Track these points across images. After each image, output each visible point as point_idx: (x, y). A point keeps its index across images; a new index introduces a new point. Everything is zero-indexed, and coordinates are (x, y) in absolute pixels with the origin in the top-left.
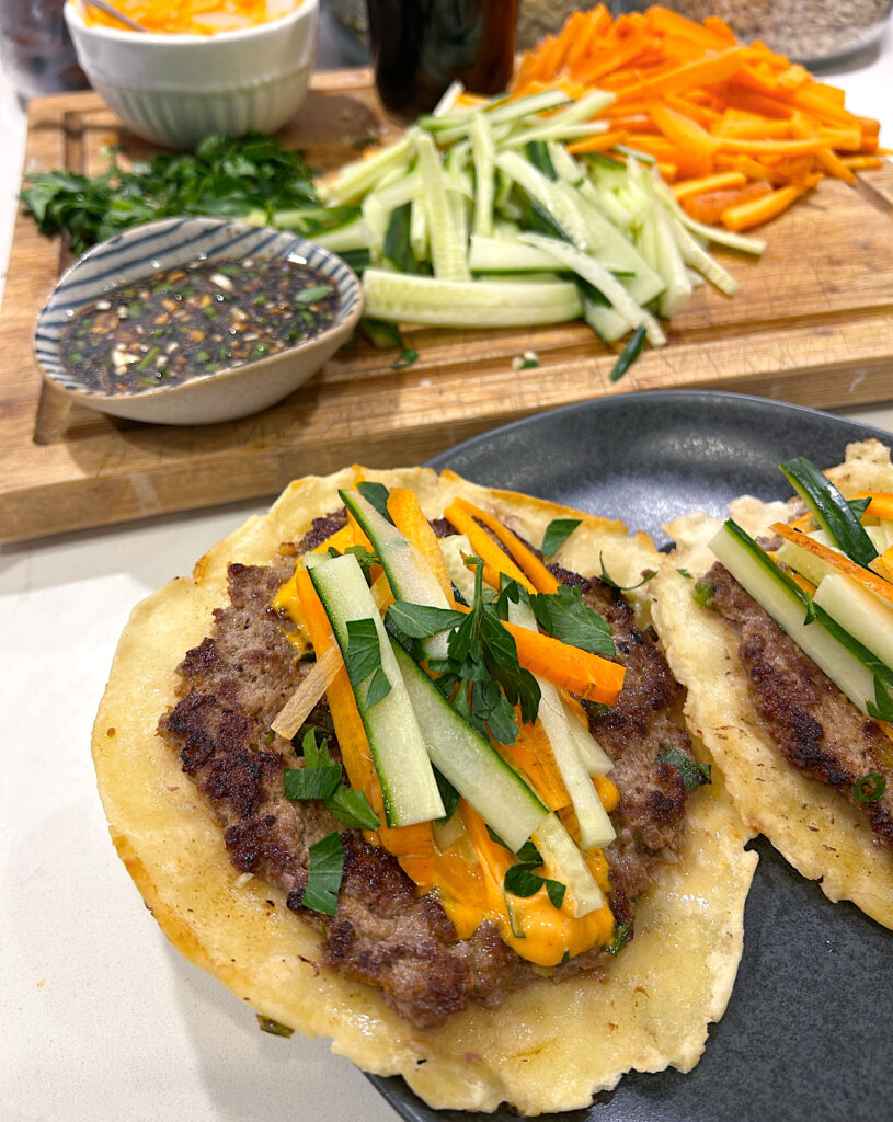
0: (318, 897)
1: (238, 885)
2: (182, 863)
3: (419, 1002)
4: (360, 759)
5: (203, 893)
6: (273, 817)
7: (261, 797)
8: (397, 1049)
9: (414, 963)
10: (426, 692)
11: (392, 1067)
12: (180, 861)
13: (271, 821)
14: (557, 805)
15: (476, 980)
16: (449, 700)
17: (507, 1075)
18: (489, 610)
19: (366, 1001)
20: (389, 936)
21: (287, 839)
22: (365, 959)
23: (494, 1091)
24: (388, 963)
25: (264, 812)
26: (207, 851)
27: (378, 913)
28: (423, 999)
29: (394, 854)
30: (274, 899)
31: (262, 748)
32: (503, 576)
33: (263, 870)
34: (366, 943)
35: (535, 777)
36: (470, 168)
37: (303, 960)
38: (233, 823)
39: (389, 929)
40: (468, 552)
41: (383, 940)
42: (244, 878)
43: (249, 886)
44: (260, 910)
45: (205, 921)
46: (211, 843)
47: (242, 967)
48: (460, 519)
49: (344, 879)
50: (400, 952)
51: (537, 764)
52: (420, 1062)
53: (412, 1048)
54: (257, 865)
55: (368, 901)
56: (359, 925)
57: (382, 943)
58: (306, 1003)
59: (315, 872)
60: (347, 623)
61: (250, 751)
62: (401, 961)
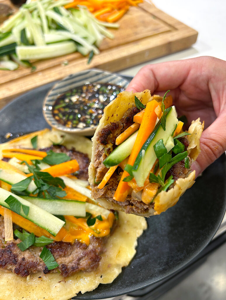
0: (51, 265)
1: (28, 281)
2: (10, 289)
3: (91, 266)
4: (34, 228)
5: (22, 291)
6: (23, 258)
7: (16, 256)
8: (95, 280)
9: (84, 259)
10: (37, 201)
11: (98, 284)
12: (9, 290)
13: (24, 259)
14: (85, 200)
15: (99, 250)
16: (44, 198)
17: (118, 262)
18: (36, 170)
19: (80, 277)
20: (73, 258)
21: (31, 260)
22: (73, 268)
23: (119, 267)
24: (78, 264)
25: (20, 259)
26: (13, 281)
27: (67, 256)
28: (92, 264)
29: (61, 241)
30: (40, 276)
31: (6, 245)
32: (32, 161)
33: (32, 272)
34: (70, 265)
35: (76, 198)
36: (39, 17)
37: (60, 282)
38: (14, 268)
39: (72, 257)
40: (18, 161)
41: (73, 260)
42: (28, 278)
43: (31, 279)
44: (39, 281)
45: (28, 297)
46: (12, 278)
47: (47, 297)
48: (8, 155)
49: (53, 256)
50: (79, 260)
51: (74, 195)
52: (101, 277)
53: (97, 276)
54: (29, 272)
55: (63, 255)
56: (65, 262)
57: (74, 261)
58: (68, 290)
59: (45, 261)
60: (5, 201)
61: (3, 249)
62: (81, 261)
